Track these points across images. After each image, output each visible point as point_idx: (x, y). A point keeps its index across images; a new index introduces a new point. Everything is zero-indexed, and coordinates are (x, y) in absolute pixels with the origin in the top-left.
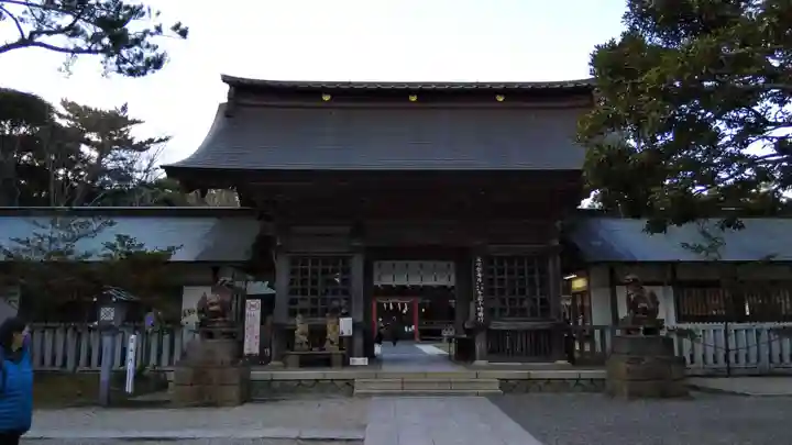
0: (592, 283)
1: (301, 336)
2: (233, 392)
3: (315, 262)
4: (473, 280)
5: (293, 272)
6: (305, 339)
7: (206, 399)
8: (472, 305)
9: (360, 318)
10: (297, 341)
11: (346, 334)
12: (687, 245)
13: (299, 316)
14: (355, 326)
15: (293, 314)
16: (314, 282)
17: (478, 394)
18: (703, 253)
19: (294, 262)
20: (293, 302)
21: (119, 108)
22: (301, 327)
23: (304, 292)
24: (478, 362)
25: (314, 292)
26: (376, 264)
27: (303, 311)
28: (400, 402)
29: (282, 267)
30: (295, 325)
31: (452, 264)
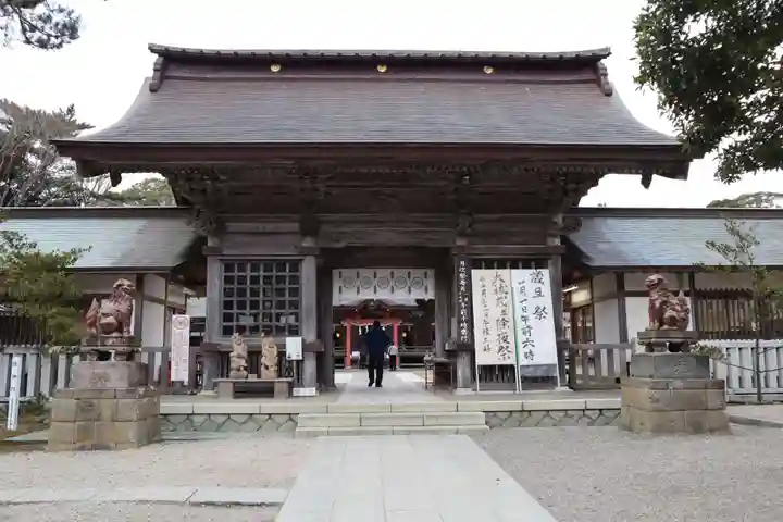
0: (595, 294)
1: (238, 361)
2: (131, 431)
3: (255, 268)
4: (455, 289)
5: (228, 280)
6: (243, 363)
7: (94, 441)
8: (454, 321)
9: (311, 337)
10: (233, 365)
11: (294, 357)
12: (713, 244)
13: (236, 334)
14: (306, 348)
15: (227, 331)
16: (254, 293)
17: (457, 432)
18: (731, 255)
19: (228, 268)
20: (227, 317)
21: (65, 110)
22: (238, 347)
23: (242, 305)
24: (460, 391)
25: (254, 305)
26: (335, 272)
27: (241, 330)
28: (354, 442)
29: (215, 274)
30: (231, 347)
31: (431, 272)
